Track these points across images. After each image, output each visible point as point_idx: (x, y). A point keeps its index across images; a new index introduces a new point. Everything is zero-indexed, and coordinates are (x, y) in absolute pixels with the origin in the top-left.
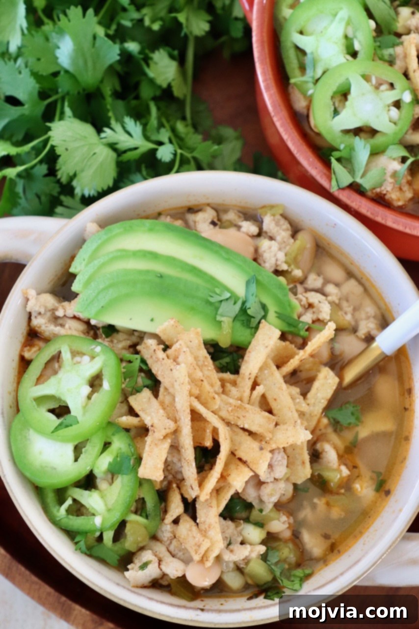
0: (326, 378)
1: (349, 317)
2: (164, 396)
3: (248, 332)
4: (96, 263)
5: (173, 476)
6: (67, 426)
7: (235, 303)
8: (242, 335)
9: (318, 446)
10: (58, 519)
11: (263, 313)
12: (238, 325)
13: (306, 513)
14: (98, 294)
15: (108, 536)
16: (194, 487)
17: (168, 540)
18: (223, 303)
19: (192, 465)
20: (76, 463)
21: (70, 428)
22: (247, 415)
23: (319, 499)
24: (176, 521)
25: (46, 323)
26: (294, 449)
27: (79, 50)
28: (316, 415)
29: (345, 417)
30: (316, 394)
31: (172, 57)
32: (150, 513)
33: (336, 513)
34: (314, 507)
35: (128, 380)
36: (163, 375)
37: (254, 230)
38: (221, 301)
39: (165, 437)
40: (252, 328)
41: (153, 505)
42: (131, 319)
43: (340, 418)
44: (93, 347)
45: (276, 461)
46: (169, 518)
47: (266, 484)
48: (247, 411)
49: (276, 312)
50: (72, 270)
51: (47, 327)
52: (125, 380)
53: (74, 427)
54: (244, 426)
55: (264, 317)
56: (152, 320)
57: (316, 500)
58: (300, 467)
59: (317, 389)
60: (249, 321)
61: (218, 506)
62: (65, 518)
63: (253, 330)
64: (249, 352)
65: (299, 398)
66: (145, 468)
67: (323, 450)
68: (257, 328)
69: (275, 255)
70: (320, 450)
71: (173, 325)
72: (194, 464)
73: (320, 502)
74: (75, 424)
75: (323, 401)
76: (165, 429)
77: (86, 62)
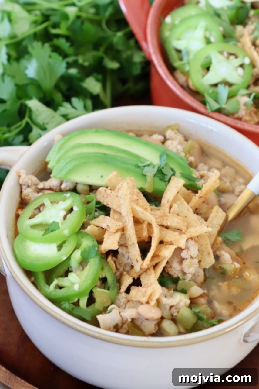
0: (217, 212)
1: (228, 184)
2: (114, 215)
3: (163, 184)
4: (63, 151)
5: (123, 268)
6: (52, 231)
7: (153, 168)
8: (160, 185)
9: (218, 253)
10: (49, 292)
11: (172, 173)
12: (157, 179)
13: (214, 292)
14: (66, 164)
15: (83, 302)
16: (138, 260)
17: (123, 304)
18: (146, 167)
19: (136, 246)
20: (59, 252)
21: (54, 232)
22: (169, 219)
23: (222, 283)
24: (128, 291)
25: (32, 192)
26: (201, 246)
27: (40, 68)
28: (214, 235)
29: (232, 236)
30: (212, 221)
31: (97, 80)
32: (110, 285)
33: (235, 291)
34: (219, 287)
35: (88, 216)
36: (112, 203)
37: (161, 138)
38: (145, 166)
39: (117, 231)
40: (166, 181)
41: (112, 279)
42: (88, 177)
43: (229, 237)
44: (65, 195)
45: (190, 244)
46: (124, 288)
47: (186, 260)
48: (169, 217)
49: (181, 173)
50: (47, 160)
51: (33, 194)
52: (87, 215)
53: (57, 231)
54: (167, 224)
55: (174, 175)
56: (102, 177)
57: (220, 284)
58: (207, 257)
59: (212, 218)
60: (164, 177)
61: (155, 274)
62: (53, 291)
63: (167, 182)
64: (166, 192)
65: (201, 220)
66: (106, 244)
67: (221, 255)
68: (169, 181)
69: (176, 148)
70: (219, 255)
71: (116, 175)
72: (137, 246)
73: (224, 285)
74: (58, 229)
75: (217, 226)
76: (117, 226)
77: (45, 74)
